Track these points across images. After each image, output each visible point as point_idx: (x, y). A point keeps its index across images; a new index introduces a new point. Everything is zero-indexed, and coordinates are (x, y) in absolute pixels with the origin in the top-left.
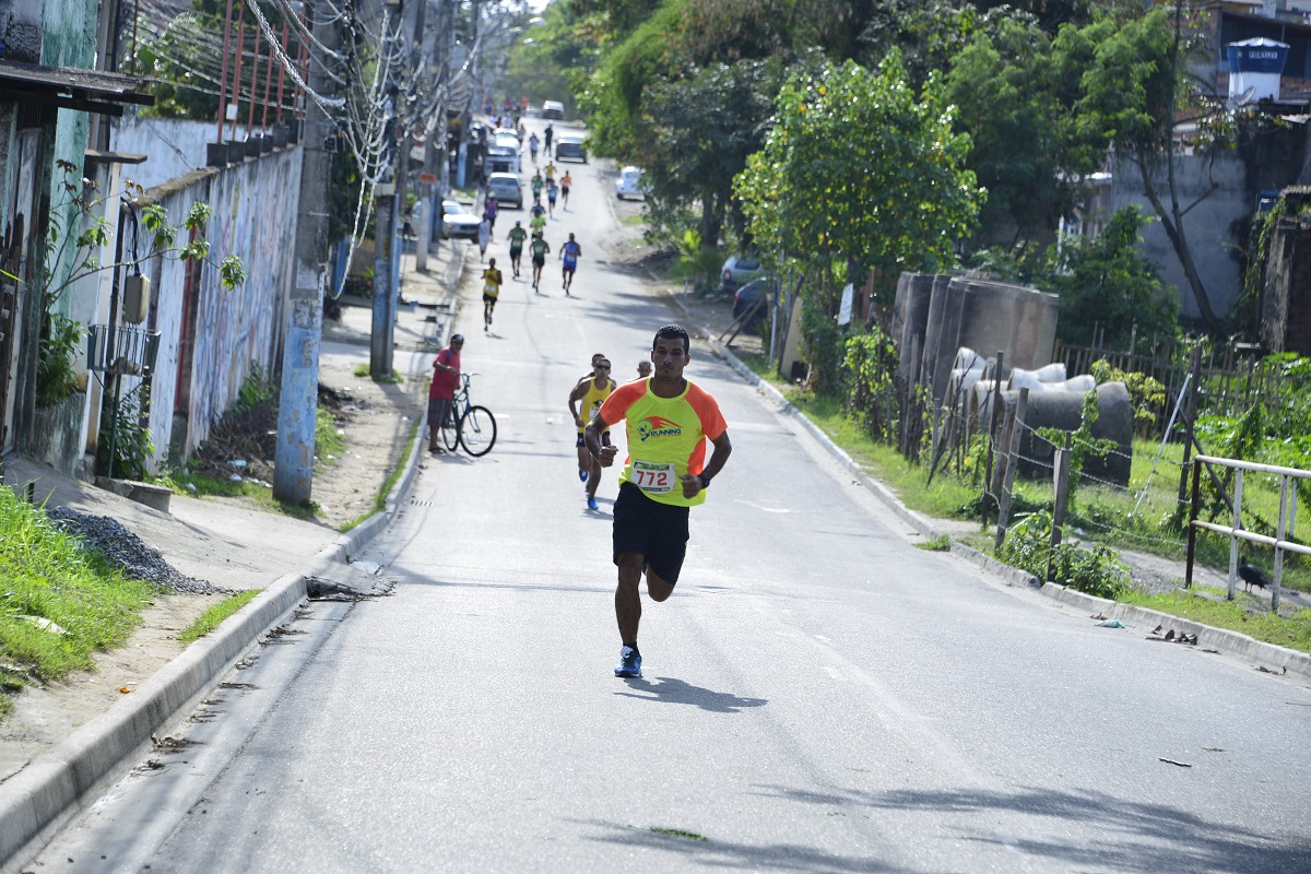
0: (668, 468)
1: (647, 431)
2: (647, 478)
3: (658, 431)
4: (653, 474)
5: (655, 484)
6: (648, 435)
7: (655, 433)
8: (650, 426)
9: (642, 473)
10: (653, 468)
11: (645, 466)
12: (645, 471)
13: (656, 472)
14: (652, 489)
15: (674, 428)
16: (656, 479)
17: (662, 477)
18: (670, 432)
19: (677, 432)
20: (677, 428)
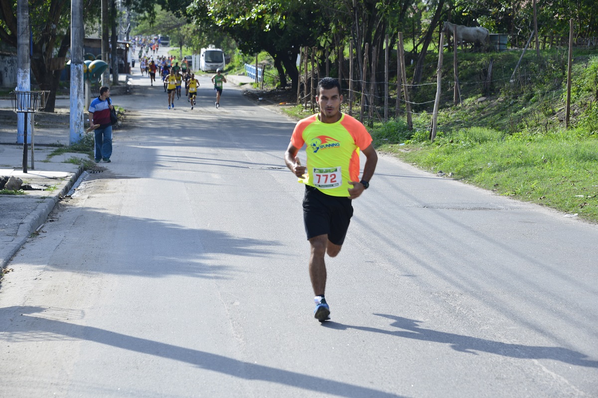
0: (336, 170)
1: (317, 146)
2: (323, 179)
3: (325, 144)
4: (327, 176)
5: (329, 183)
6: (318, 148)
7: (322, 147)
8: (319, 142)
9: (320, 176)
10: (327, 171)
11: (321, 171)
12: (321, 174)
13: (329, 174)
14: (327, 186)
15: (335, 142)
16: (329, 179)
17: (333, 177)
18: (333, 145)
19: (337, 145)
20: (337, 142)
